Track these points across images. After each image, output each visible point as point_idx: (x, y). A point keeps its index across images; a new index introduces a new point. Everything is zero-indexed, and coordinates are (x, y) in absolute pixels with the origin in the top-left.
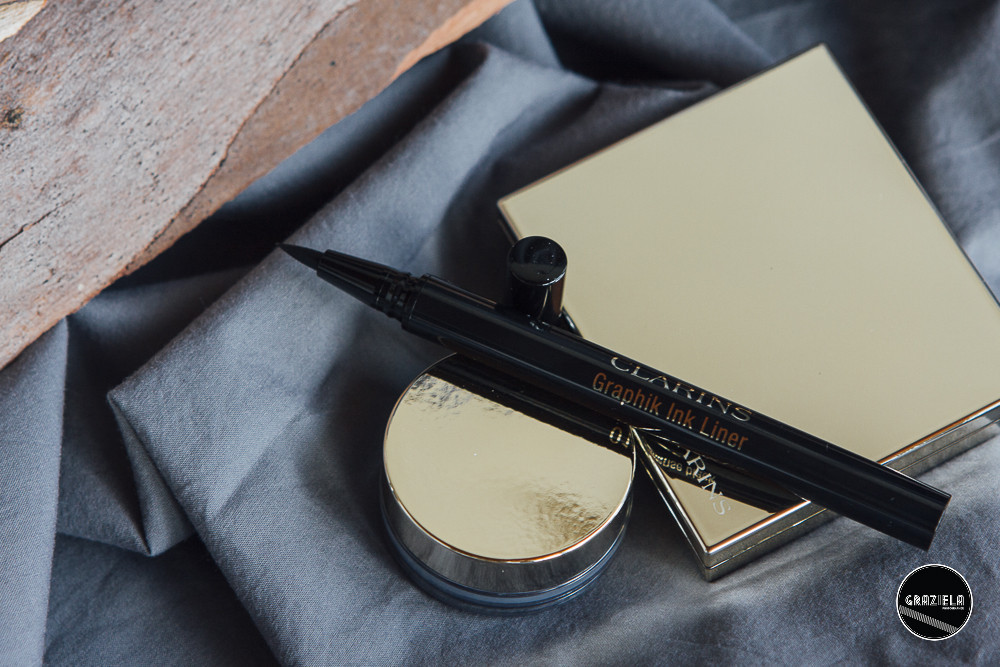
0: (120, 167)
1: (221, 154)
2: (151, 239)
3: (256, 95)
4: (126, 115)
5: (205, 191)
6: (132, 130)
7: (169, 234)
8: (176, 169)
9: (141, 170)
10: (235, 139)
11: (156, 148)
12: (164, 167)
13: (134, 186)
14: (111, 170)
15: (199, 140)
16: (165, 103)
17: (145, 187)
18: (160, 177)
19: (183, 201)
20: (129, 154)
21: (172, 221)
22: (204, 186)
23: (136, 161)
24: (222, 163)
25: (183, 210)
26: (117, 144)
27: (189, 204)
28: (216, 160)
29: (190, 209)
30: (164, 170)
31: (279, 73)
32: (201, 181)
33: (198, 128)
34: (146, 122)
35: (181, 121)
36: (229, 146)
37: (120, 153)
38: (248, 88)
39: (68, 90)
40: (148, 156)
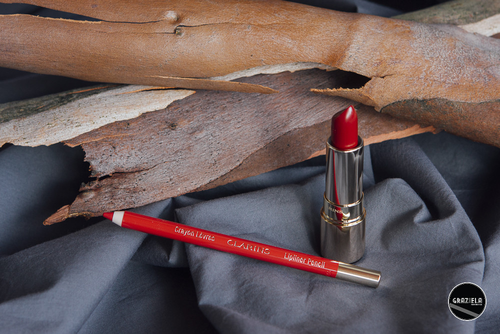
0: (204, 154)
1: (241, 162)
2: (208, 182)
3: (258, 146)
4: (212, 138)
5: (232, 172)
6: (212, 143)
7: (215, 183)
8: (223, 161)
9: (211, 157)
10: (247, 158)
11: (218, 152)
12: (219, 159)
13: (207, 161)
14: (201, 153)
15: (234, 154)
16: (226, 138)
17: (211, 163)
18: (217, 162)
19: (223, 173)
20: (209, 151)
21: (217, 178)
22: (231, 170)
23: (211, 153)
24: (240, 165)
25: (222, 176)
26: (205, 146)
27: (224, 175)
28: (238, 164)
29: (225, 177)
30: (219, 160)
31: (269, 141)
32: (231, 168)
33: (235, 150)
34: (218, 142)
35: (230, 146)
36: (244, 160)
37: (206, 149)
38: (256, 143)
39: (194, 124)
40: (215, 153)
